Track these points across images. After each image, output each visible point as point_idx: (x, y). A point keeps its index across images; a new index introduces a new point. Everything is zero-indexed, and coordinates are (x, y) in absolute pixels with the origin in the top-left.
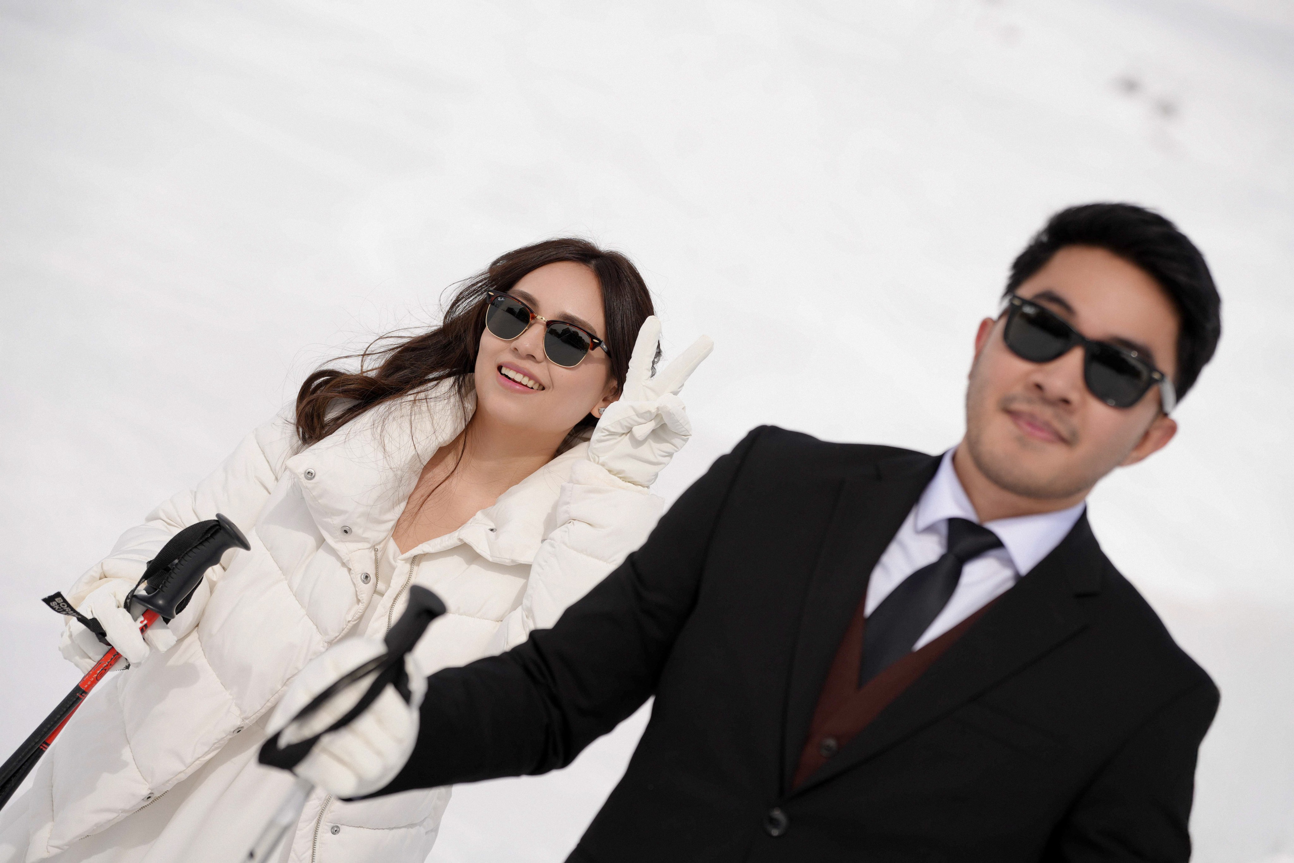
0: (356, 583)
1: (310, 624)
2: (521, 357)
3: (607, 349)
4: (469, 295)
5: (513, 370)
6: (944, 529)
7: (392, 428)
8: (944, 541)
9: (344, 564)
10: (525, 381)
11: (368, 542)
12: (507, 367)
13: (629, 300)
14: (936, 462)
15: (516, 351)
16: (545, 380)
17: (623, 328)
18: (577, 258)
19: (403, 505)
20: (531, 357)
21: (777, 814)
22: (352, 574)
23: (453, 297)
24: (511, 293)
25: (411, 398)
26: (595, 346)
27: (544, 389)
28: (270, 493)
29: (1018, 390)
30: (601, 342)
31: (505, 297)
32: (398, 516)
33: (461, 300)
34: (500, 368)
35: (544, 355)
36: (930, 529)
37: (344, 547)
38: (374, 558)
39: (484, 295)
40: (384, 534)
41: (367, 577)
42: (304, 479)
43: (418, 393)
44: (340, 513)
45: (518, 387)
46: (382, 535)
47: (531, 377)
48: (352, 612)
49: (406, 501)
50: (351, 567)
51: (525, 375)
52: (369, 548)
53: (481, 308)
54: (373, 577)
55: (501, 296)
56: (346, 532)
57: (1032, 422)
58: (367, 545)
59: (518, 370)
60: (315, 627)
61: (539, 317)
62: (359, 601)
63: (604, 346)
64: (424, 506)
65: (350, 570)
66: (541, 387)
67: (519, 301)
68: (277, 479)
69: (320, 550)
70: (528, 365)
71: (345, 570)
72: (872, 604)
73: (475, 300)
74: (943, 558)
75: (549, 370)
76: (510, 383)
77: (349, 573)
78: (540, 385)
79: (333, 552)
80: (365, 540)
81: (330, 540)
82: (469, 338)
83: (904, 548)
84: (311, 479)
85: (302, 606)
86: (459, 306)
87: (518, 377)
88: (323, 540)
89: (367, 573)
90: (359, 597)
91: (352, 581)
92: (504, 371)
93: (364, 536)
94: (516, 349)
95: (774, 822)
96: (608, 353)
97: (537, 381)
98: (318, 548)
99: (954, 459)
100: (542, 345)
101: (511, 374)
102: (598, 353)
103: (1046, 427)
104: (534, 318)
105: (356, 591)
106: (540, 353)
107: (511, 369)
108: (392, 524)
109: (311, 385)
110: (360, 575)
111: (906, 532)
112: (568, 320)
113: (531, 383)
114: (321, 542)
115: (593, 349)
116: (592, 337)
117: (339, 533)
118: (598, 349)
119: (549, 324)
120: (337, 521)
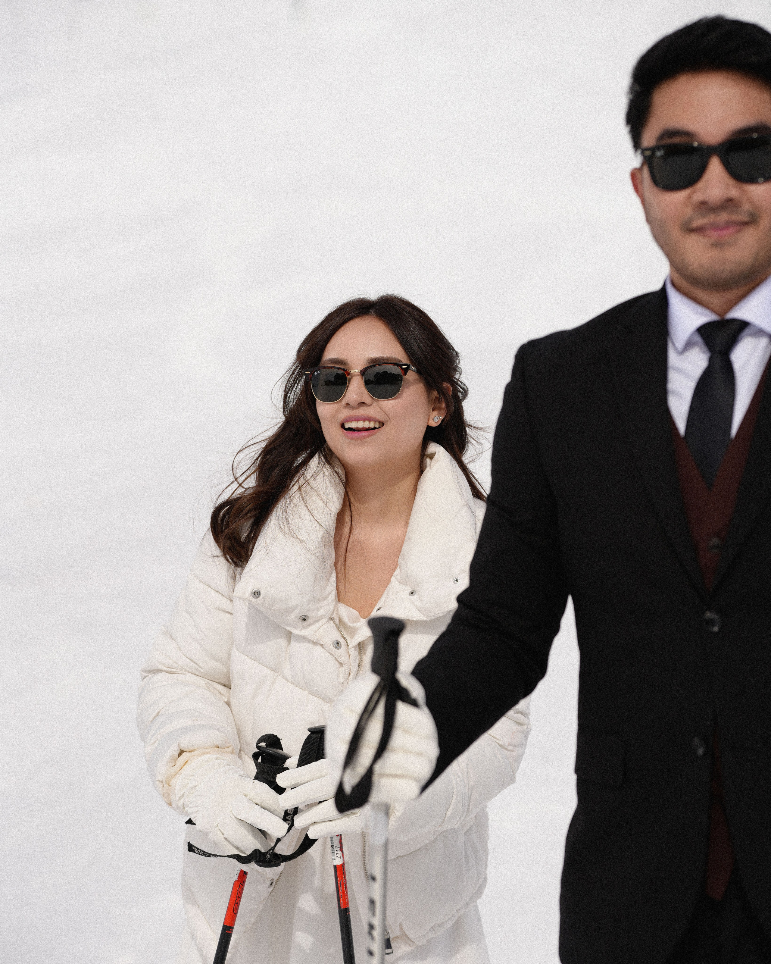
0: (332, 652)
1: (316, 699)
2: (353, 408)
3: (416, 369)
4: (292, 386)
5: (354, 421)
6: (698, 339)
7: (294, 521)
8: (705, 348)
9: (315, 643)
10: (367, 425)
11: (325, 617)
12: (348, 421)
13: (413, 325)
14: (662, 294)
15: (348, 406)
16: (381, 417)
17: (419, 347)
18: (359, 313)
19: (334, 574)
20: (363, 404)
21: (709, 615)
22: (326, 647)
23: (281, 393)
24: (321, 364)
25: (296, 487)
26: (405, 371)
27: (383, 424)
28: (232, 614)
29: (689, 212)
30: (408, 366)
31: (319, 370)
32: (335, 584)
33: (288, 392)
34: (343, 426)
35: (371, 398)
36: (689, 345)
37: (308, 632)
38: (335, 626)
39: (304, 378)
40: (333, 605)
41: (338, 643)
42: (254, 599)
43: (298, 481)
44: (293, 609)
45: (363, 434)
46: (332, 607)
47: (370, 419)
48: (341, 676)
49: (335, 571)
50: (322, 643)
51: (364, 420)
52: (328, 622)
53: (306, 389)
54: (341, 641)
55: (316, 371)
56: (304, 620)
57: (715, 227)
58: (325, 620)
59: (357, 420)
60: (321, 700)
61: (353, 371)
62: (341, 664)
63: (413, 368)
64: (347, 563)
65: (322, 645)
66: (381, 424)
67: (331, 367)
68: (231, 601)
69: (292, 643)
70: (362, 411)
71: (319, 647)
72: (681, 425)
73: (299, 387)
74: (711, 361)
75: (381, 409)
76: (356, 434)
77: (323, 648)
78: (379, 422)
79: (303, 639)
80: (322, 617)
81: (295, 631)
82: (309, 416)
83: (679, 370)
84: (258, 597)
85: (302, 688)
86: (289, 397)
87: (360, 424)
88: (290, 633)
89: (337, 641)
90: (340, 662)
91: (328, 652)
92: (347, 426)
93: (319, 615)
94: (348, 404)
95: (711, 623)
96: (418, 372)
97: (375, 421)
98: (289, 642)
99: (674, 284)
100: (366, 392)
101: (353, 425)
102: (411, 376)
103: (727, 225)
104: (349, 374)
105: (336, 658)
106: (367, 398)
107: (351, 421)
108: (334, 592)
109: (217, 521)
110: (332, 645)
111: (673, 358)
112: (375, 362)
113: (372, 425)
114: (289, 635)
115: (405, 374)
116: (400, 365)
117: (300, 623)
118: (410, 373)
119: (363, 373)
120: (294, 616)
